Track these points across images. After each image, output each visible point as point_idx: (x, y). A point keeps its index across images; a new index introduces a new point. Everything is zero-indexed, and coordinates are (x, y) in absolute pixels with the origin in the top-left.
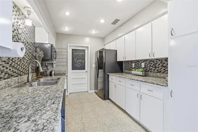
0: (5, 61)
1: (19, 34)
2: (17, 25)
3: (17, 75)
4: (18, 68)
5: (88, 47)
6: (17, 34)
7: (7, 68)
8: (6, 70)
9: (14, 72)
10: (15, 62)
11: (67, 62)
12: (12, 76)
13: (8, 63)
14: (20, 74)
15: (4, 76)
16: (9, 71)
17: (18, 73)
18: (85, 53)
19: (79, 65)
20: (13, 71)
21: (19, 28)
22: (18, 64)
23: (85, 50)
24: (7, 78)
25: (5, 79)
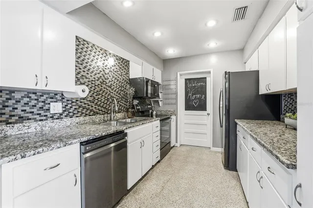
0: (90, 101)
1: (106, 74)
2: (103, 67)
3: (104, 113)
4: (104, 106)
5: (209, 72)
6: (103, 74)
7: (92, 107)
8: (91, 108)
9: (99, 111)
10: (101, 101)
11: (176, 99)
12: (98, 113)
13: (93, 102)
14: (107, 113)
15: (90, 113)
16: (94, 109)
17: (104, 111)
18: (206, 83)
19: (196, 103)
20: (98, 109)
21: (106, 69)
22: (105, 102)
23: (206, 78)
24: (92, 115)
25: (90, 115)
